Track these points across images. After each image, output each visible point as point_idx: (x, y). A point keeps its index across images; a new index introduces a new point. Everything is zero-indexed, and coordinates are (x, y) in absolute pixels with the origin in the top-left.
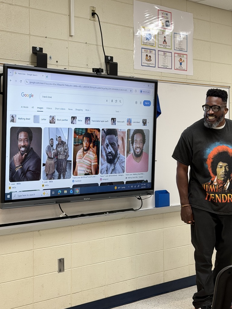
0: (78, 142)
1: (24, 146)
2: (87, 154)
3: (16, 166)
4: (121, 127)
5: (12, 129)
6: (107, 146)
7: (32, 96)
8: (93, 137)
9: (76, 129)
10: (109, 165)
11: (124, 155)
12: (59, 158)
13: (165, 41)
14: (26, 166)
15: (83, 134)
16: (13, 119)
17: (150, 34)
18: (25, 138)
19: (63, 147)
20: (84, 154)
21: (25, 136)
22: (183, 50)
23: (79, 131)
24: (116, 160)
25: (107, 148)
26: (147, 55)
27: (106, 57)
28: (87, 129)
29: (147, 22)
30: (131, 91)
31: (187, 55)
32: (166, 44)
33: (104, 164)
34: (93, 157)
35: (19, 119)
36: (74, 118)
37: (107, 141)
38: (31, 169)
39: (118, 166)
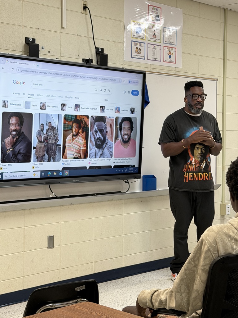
0: (68, 128)
1: (15, 130)
2: (76, 139)
3: (8, 148)
4: (110, 114)
5: (4, 114)
6: (96, 132)
7: (24, 83)
8: (83, 123)
9: (65, 115)
10: (97, 150)
11: (112, 141)
12: (49, 142)
13: (154, 34)
14: (17, 148)
15: (73, 120)
16: (5, 105)
17: (140, 28)
18: (16, 122)
19: (53, 132)
20: (73, 139)
21: (16, 121)
22: (172, 44)
23: (68, 117)
24: (104, 145)
25: (96, 134)
26: (137, 48)
27: (97, 49)
28: (76, 116)
29: (137, 17)
30: (119, 81)
31: (176, 48)
32: (156, 37)
33: (92, 149)
34: (82, 142)
35: (10, 104)
36: (64, 105)
37: (96, 128)
38: (21, 151)
39: (106, 151)
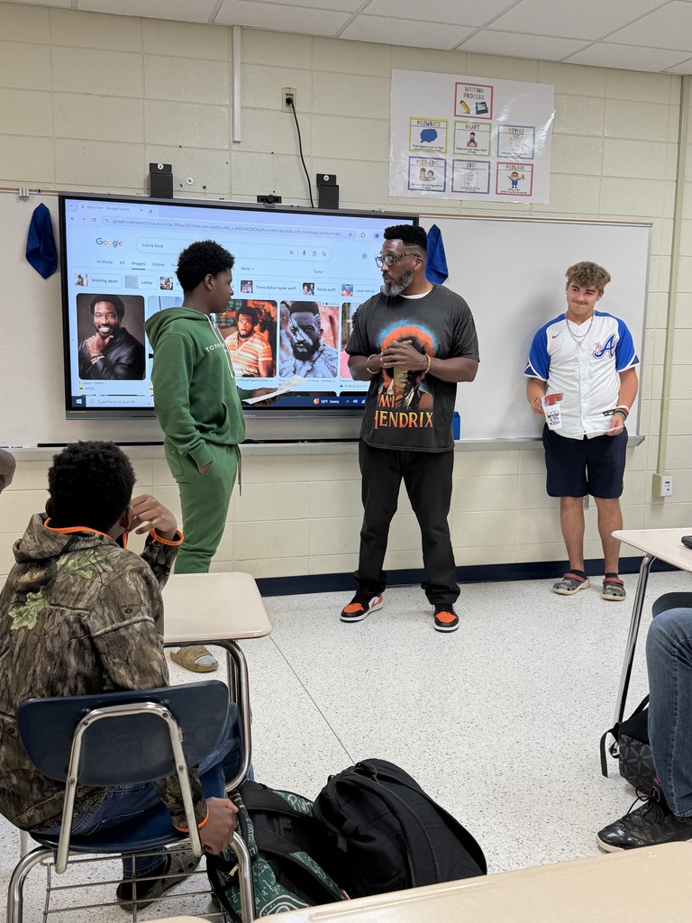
1: (106, 325)
2: (247, 342)
3: (93, 355)
4: (328, 299)
5: (80, 297)
6: (295, 330)
7: (120, 244)
8: (261, 314)
10: (299, 363)
11: (335, 347)
13: (472, 140)
14: (113, 356)
18: (107, 311)
20: (240, 343)
21: (107, 309)
22: (522, 156)
24: (316, 355)
25: (295, 334)
26: (423, 170)
27: (320, 177)
28: (245, 302)
30: (351, 235)
31: (532, 165)
32: (476, 146)
34: (261, 348)
35: (93, 280)
37: (293, 322)
38: (123, 361)
39: (320, 364)
